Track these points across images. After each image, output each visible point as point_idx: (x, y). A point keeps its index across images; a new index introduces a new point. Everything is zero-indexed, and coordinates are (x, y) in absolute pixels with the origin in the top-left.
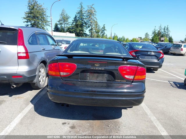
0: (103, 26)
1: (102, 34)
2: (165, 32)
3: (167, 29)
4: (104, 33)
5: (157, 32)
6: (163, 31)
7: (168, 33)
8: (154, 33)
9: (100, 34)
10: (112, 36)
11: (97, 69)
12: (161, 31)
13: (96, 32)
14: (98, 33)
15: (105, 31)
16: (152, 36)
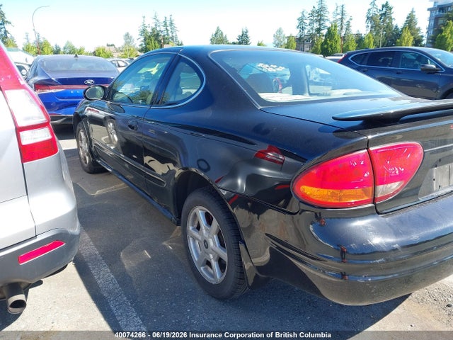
2: (167, 30)
3: (171, 24)
4: (6, 32)
5: (149, 30)
6: (163, 29)
8: (144, 32)
12: (158, 29)
16: (140, 40)
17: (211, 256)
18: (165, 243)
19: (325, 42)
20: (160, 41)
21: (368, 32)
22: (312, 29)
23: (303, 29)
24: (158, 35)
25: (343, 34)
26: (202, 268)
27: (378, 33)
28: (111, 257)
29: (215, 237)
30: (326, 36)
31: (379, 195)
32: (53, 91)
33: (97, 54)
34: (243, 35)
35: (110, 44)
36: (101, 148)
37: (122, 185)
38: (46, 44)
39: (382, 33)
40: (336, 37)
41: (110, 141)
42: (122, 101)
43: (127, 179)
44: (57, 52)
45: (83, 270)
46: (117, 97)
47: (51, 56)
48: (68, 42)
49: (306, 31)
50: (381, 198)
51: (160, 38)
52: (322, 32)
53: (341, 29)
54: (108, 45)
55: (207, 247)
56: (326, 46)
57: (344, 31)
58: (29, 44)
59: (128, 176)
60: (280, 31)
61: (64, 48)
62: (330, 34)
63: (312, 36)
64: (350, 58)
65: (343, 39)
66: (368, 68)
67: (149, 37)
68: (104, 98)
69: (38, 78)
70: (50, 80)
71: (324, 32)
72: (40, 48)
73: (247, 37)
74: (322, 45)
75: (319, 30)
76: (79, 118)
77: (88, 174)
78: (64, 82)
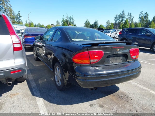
0: (18, 13)
1: (18, 20)
2: (71, 20)
3: (72, 18)
4: (20, 20)
5: (65, 20)
6: (69, 19)
7: (73, 22)
8: (63, 20)
9: (15, 20)
10: (28, 23)
11: (118, 53)
13: (12, 18)
14: (14, 19)
15: (21, 18)
16: (62, 23)
17: (59, 79)
18: (51, 78)
19: (124, 25)
20: (68, 24)
21: (139, 22)
22: (119, 21)
23: (116, 20)
24: (67, 22)
25: (130, 23)
26: (57, 83)
27: (143, 22)
28: (36, 80)
29: (60, 74)
30: (124, 23)
31: (91, 62)
32: (29, 38)
33: (48, 27)
34: (96, 22)
35: (52, 24)
36: (40, 54)
37: (44, 64)
38: (32, 23)
39: (144, 23)
40: (127, 23)
41: (43, 53)
42: (45, 40)
43: (45, 63)
44: (35, 26)
45: (28, 83)
46: (44, 39)
47: (33, 27)
48: (39, 23)
49: (117, 21)
50: (92, 63)
51: (68, 23)
52: (123, 22)
53: (130, 21)
54: (51, 24)
55: (58, 77)
56: (124, 26)
57: (131, 21)
58: (27, 23)
59: (46, 62)
60: (108, 21)
61: (37, 25)
62: (126, 23)
63: (119, 23)
64: (124, 31)
65: (130, 24)
66: (130, 34)
67: (65, 22)
68: (40, 39)
69: (26, 34)
70: (29, 34)
71: (124, 22)
72: (30, 25)
73: (97, 23)
74: (123, 26)
75: (122, 21)
76: (34, 45)
77: (35, 61)
78: (32, 35)
